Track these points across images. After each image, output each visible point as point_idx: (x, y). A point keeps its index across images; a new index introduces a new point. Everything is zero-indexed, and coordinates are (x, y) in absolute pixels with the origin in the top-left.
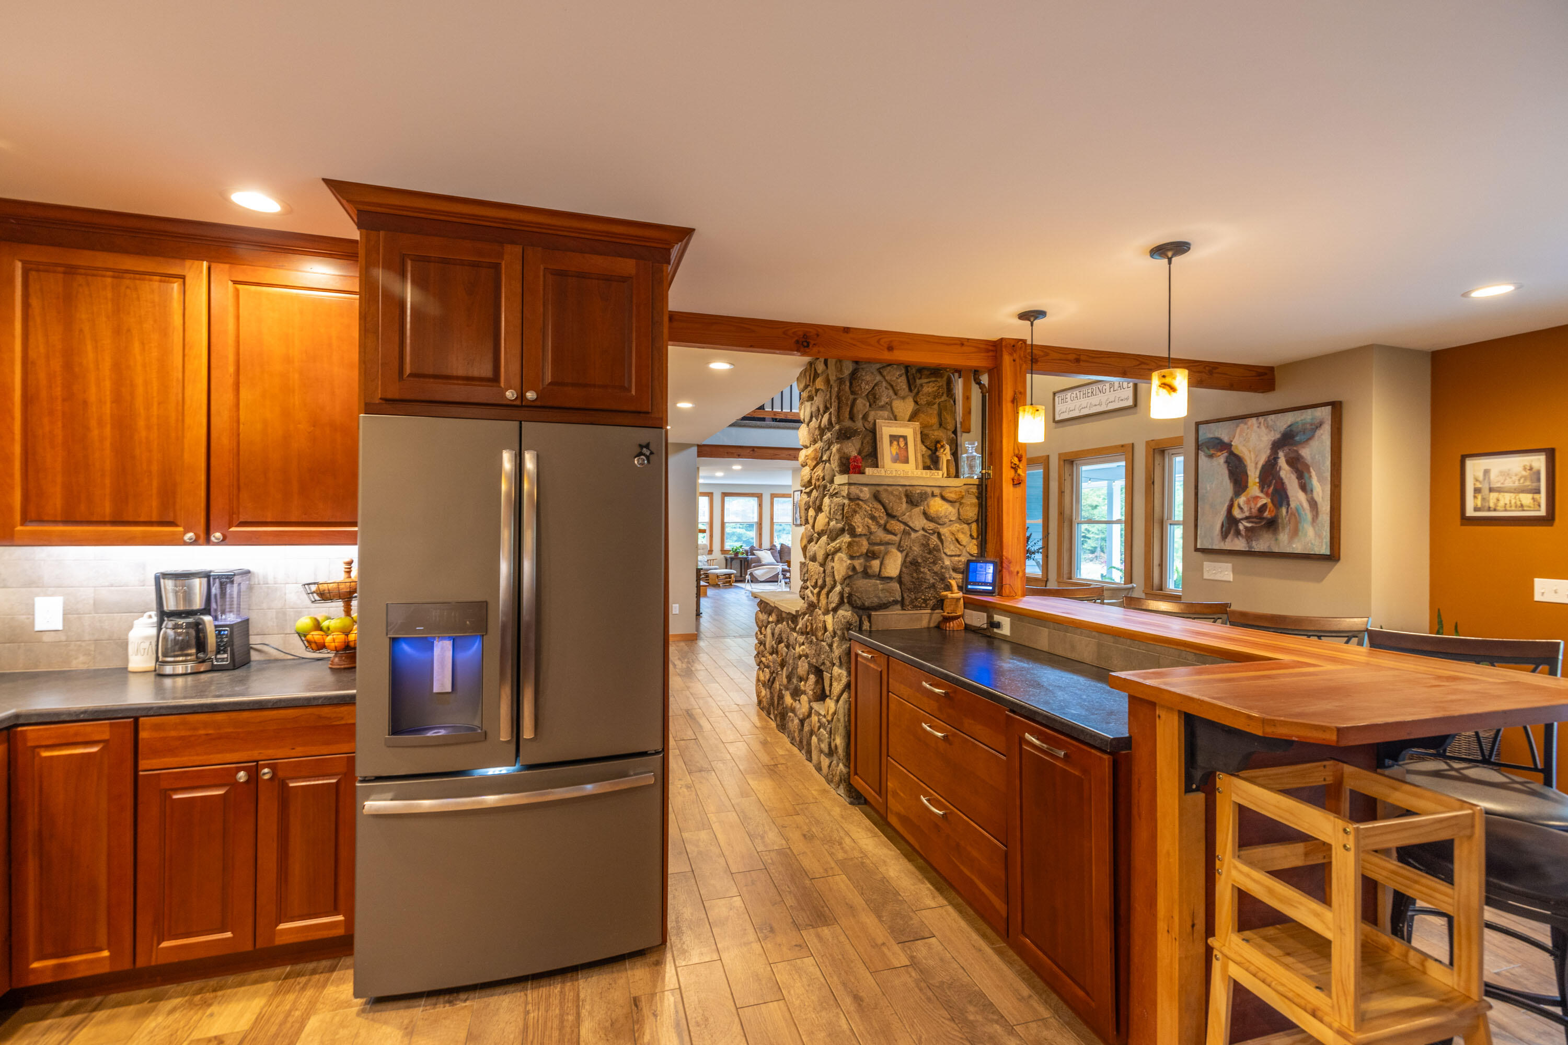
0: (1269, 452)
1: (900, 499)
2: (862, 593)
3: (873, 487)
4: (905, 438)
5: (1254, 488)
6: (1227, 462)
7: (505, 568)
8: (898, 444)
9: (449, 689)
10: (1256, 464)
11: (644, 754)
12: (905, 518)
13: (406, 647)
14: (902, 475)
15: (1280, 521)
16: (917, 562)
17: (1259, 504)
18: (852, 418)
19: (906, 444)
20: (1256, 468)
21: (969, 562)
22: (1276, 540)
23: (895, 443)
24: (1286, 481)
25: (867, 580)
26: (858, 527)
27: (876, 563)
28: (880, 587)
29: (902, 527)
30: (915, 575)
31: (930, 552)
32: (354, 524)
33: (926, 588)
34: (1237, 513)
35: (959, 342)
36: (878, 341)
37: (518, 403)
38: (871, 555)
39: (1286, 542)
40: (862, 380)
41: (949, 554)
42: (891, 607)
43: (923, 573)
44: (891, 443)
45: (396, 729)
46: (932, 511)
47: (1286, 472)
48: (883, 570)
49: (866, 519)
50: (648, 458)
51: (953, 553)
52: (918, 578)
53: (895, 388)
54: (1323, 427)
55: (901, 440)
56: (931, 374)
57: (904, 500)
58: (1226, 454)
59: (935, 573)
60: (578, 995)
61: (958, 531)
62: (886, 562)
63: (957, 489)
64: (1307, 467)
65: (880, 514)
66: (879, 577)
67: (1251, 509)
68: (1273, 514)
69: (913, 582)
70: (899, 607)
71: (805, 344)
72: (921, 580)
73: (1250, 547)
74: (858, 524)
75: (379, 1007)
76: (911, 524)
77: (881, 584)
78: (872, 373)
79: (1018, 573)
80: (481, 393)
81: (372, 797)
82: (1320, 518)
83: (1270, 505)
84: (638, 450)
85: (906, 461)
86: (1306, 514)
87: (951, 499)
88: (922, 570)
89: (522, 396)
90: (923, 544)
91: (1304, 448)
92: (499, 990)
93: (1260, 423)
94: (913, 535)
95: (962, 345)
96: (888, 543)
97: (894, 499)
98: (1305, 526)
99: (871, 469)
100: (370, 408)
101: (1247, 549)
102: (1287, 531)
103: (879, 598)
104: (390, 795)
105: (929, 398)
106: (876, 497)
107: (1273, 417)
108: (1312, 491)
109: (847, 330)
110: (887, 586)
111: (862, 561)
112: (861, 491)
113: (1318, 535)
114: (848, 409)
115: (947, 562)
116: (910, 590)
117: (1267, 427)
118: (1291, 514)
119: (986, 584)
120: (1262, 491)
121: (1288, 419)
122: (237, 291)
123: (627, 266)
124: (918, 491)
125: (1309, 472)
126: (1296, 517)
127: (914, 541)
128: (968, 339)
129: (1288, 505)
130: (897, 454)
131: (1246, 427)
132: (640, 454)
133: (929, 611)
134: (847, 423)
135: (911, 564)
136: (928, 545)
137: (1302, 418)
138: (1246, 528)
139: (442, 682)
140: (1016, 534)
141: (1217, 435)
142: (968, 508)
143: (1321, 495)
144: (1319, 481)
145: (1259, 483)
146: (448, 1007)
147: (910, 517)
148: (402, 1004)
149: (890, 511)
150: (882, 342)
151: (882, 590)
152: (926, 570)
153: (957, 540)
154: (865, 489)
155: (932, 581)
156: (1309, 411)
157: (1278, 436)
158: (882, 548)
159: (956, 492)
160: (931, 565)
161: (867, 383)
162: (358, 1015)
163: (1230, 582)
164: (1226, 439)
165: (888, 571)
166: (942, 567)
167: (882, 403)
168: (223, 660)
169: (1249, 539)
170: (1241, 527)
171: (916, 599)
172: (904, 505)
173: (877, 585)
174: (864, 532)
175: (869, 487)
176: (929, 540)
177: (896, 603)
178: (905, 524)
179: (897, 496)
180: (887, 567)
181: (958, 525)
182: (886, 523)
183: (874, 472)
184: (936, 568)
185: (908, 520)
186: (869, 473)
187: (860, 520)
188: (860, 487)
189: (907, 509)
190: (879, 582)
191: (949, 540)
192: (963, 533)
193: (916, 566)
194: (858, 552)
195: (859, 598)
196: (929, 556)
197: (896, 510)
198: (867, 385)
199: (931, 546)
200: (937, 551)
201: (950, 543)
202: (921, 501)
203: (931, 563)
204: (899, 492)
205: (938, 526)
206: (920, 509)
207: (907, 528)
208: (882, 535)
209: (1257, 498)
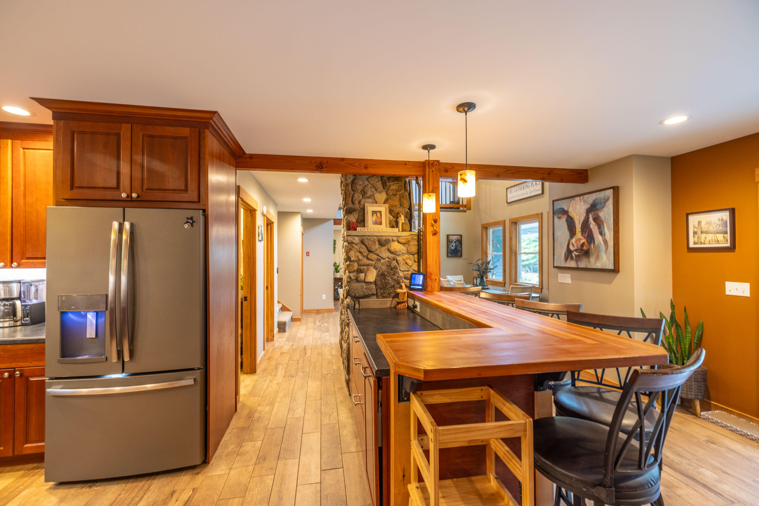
0: (585, 214)
1: (375, 242)
2: (355, 290)
3: (361, 237)
4: (380, 212)
5: (579, 235)
6: (566, 221)
7: (112, 279)
8: (377, 215)
9: (94, 337)
10: (580, 221)
11: (193, 369)
12: (378, 252)
13: (71, 316)
14: (376, 231)
15: (591, 251)
16: (385, 274)
17: (581, 243)
18: (353, 203)
19: (381, 215)
20: (579, 223)
21: (412, 274)
22: (589, 261)
23: (375, 215)
24: (593, 230)
25: (358, 284)
26: (352, 257)
27: (362, 276)
28: (365, 287)
29: (376, 257)
30: (383, 281)
31: (392, 269)
32: (44, 258)
33: (390, 287)
34: (571, 248)
35: (404, 163)
36: (360, 164)
37: (129, 199)
38: (359, 271)
39: (594, 263)
40: (357, 184)
41: (402, 270)
42: (371, 297)
43: (388, 280)
44: (373, 215)
45: (63, 355)
46: (392, 249)
47: (593, 225)
48: (366, 278)
49: (357, 253)
50: (192, 225)
51: (405, 270)
52: (385, 283)
53: (376, 188)
54: (609, 200)
55: (378, 213)
56: (394, 180)
57: (377, 243)
58: (566, 217)
59: (395, 280)
60: (150, 487)
61: (407, 258)
62: (368, 274)
63: (406, 237)
64: (602, 222)
65: (364, 250)
66: (364, 282)
67: (577, 245)
68: (587, 248)
69: (382, 284)
70: (375, 297)
71: (321, 167)
72: (387, 284)
73: (578, 265)
74: (352, 255)
75: (60, 487)
76: (380, 255)
77: (365, 285)
78: (363, 181)
79: (436, 279)
80: (109, 195)
81: (52, 387)
82: (609, 249)
83: (586, 243)
84: (187, 220)
85: (381, 223)
86: (602, 248)
87: (402, 242)
88: (387, 278)
89: (129, 196)
90: (388, 265)
91: (601, 212)
92: (116, 482)
93: (581, 200)
94: (382, 261)
95: (406, 164)
96: (368, 265)
97: (372, 243)
98: (602, 254)
99: (359, 228)
100: (58, 203)
101: (576, 267)
102: (594, 256)
103: (363, 292)
104: (61, 386)
105: (394, 192)
106: (362, 242)
107: (586, 196)
108: (605, 235)
109: (343, 159)
110: (368, 286)
111: (355, 274)
112: (354, 239)
113: (608, 259)
114: (351, 199)
115: (401, 274)
116: (381, 289)
117: (584, 201)
118: (596, 247)
119: (419, 285)
120: (582, 236)
121: (594, 197)
122: (24, 152)
123: (185, 131)
124: (384, 239)
125: (603, 225)
126: (597, 248)
127: (382, 264)
128: (409, 162)
129: (594, 243)
130: (376, 220)
131: (575, 202)
132: (187, 222)
133: (391, 299)
134: (350, 205)
135: (382, 276)
136: (391, 266)
137: (600, 196)
138: (575, 255)
139: (91, 333)
140: (435, 260)
141: (562, 207)
142: (412, 247)
143: (609, 237)
144: (608, 229)
145: (581, 231)
146: (88, 489)
147: (380, 251)
148: (69, 486)
149: (369, 249)
150: (362, 165)
152: (389, 278)
153: (406, 263)
154: (356, 238)
155: (392, 284)
156: (603, 192)
157: (589, 206)
158: (365, 267)
159: (405, 239)
161: (360, 185)
162: (46, 490)
163: (570, 284)
164: (566, 209)
165: (369, 279)
166: (398, 277)
167: (368, 195)
168: (26, 320)
169: (577, 261)
170: (573, 255)
171: (384, 293)
172: (377, 246)
173: (363, 286)
174: (355, 260)
175: (359, 237)
176: (391, 263)
177: (373, 295)
178: (378, 255)
179: (373, 241)
180: (368, 277)
181: (407, 256)
182: (368, 255)
183: (362, 229)
184: (395, 277)
185: (379, 253)
186: (360, 230)
187: (353, 253)
188: (353, 237)
189: (379, 248)
190: (364, 284)
191: (402, 263)
192: (410, 259)
193: (384, 276)
194: (352, 269)
195: (353, 292)
196: (391, 271)
197: (373, 248)
198: (361, 186)
199: (392, 266)
200: (395, 269)
201: (403, 265)
202: (386, 244)
203: (392, 275)
204: (375, 239)
205: (396, 256)
206: (386, 248)
207: (379, 257)
208: (365, 261)
209: (580, 239)
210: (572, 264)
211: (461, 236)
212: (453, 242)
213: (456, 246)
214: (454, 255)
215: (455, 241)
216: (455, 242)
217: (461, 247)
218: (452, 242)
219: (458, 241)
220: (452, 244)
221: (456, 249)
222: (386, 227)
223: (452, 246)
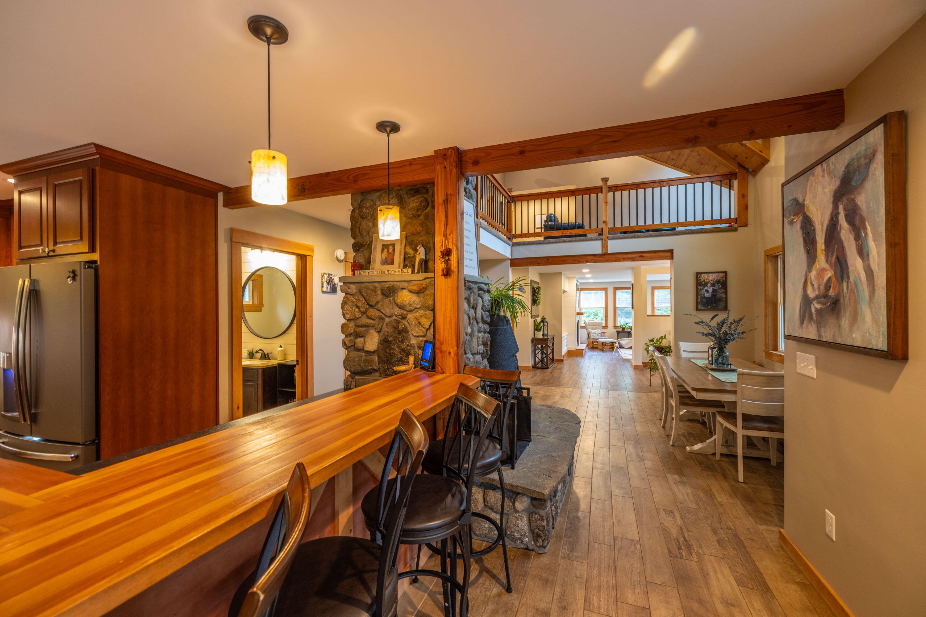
0: (831, 206)
1: (375, 292)
2: (350, 361)
3: (359, 285)
4: (394, 245)
5: (821, 260)
6: (802, 228)
7: (14, 337)
8: (388, 251)
10: (822, 225)
12: (379, 306)
15: (842, 300)
16: (389, 340)
17: (826, 278)
18: (361, 235)
19: (394, 250)
20: (822, 232)
22: (839, 326)
23: (386, 250)
24: (846, 244)
25: (356, 353)
26: (347, 314)
27: (360, 341)
28: (364, 357)
29: (377, 313)
30: (388, 350)
31: (399, 333)
33: (396, 361)
34: (811, 294)
35: (408, 163)
36: (348, 178)
38: (357, 335)
39: (847, 330)
40: (364, 207)
41: (415, 334)
42: (372, 373)
43: (393, 349)
44: (383, 250)
46: (399, 301)
47: (845, 232)
48: (365, 346)
49: (354, 308)
50: (73, 278)
51: (418, 335)
52: (390, 354)
54: (876, 157)
55: (391, 247)
56: (415, 192)
57: (379, 292)
58: (801, 218)
59: (403, 350)
61: (421, 316)
62: (366, 339)
63: (419, 282)
64: (863, 219)
65: (362, 303)
66: (363, 350)
67: (820, 285)
68: (836, 292)
69: (386, 356)
70: (378, 374)
71: (303, 190)
72: (392, 355)
73: (820, 336)
74: (348, 312)
76: (382, 311)
77: (365, 356)
78: (372, 200)
83: (834, 279)
84: (69, 274)
85: (392, 263)
86: (863, 290)
87: (414, 291)
88: (392, 347)
90: (394, 327)
91: (860, 193)
93: (824, 171)
94: (387, 320)
95: (411, 164)
96: (367, 326)
97: (371, 292)
98: (864, 307)
99: (358, 271)
101: (817, 338)
102: (848, 314)
105: (413, 212)
106: (361, 292)
107: (833, 159)
108: (868, 255)
109: (328, 174)
110: (368, 358)
111: (352, 338)
112: (349, 288)
115: (413, 341)
116: (384, 362)
117: (829, 174)
118: (851, 290)
120: (827, 261)
121: (846, 156)
124: (387, 286)
125: (865, 228)
126: (855, 295)
127: (387, 324)
128: (415, 159)
129: (848, 278)
130: (386, 258)
131: (814, 178)
132: (70, 276)
135: (385, 342)
136: (398, 327)
138: (816, 310)
142: (428, 297)
143: (876, 259)
145: (825, 250)
147: (382, 305)
149: (369, 302)
150: (350, 178)
151: (364, 361)
152: (395, 347)
153: (420, 323)
154: (352, 286)
155: (399, 356)
156: (865, 137)
157: (838, 183)
158: (363, 329)
159: (418, 285)
160: (399, 343)
161: (367, 209)
163: (813, 378)
164: (801, 200)
165: (367, 346)
166: (408, 345)
169: (819, 325)
170: (813, 310)
171: (388, 369)
172: (380, 297)
173: (362, 357)
174: (351, 318)
175: (357, 284)
176: (399, 323)
177: (376, 371)
178: (379, 311)
179: (372, 290)
180: (367, 344)
181: (422, 312)
182: (367, 310)
183: (362, 273)
184: (404, 346)
185: (381, 308)
186: (358, 274)
187: (349, 308)
188: (348, 285)
189: (382, 300)
190: (364, 354)
191: (414, 323)
192: (426, 318)
193: (389, 344)
194: (347, 332)
195: (348, 365)
196: (398, 336)
197: (372, 301)
198: (369, 210)
199: (401, 328)
200: (405, 332)
201: (415, 326)
202: (390, 293)
203: (400, 342)
204: (375, 287)
205: (405, 312)
206: (390, 300)
207: (381, 314)
208: (364, 320)
209: (824, 270)
210: (811, 333)
211: (725, 273)
212: (709, 285)
213: (714, 291)
214: (709, 307)
215: (712, 282)
216: (713, 285)
217: (726, 293)
218: (706, 285)
219: (718, 282)
220: (706, 288)
221: (714, 295)
222: (399, 267)
223: (707, 291)
